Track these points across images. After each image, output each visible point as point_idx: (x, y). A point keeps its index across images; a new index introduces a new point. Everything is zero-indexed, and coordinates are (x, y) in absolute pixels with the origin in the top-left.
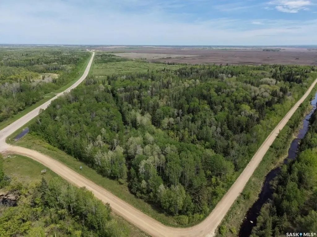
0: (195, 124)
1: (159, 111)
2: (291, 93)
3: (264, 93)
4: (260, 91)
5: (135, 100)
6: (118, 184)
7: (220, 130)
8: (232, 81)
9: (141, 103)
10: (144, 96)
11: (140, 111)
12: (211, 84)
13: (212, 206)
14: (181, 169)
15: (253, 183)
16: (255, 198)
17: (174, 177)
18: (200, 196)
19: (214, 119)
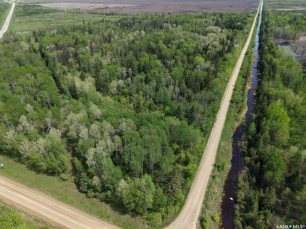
0: (150, 86)
1: (103, 71)
2: (237, 41)
3: (214, 42)
4: (209, 40)
5: (71, 60)
6: (60, 181)
7: (179, 90)
8: (179, 31)
9: (79, 62)
10: (82, 53)
11: (79, 74)
12: (158, 35)
13: (187, 190)
14: (144, 152)
15: (223, 148)
16: (228, 166)
17: (137, 165)
18: (174, 185)
19: (170, 77)
